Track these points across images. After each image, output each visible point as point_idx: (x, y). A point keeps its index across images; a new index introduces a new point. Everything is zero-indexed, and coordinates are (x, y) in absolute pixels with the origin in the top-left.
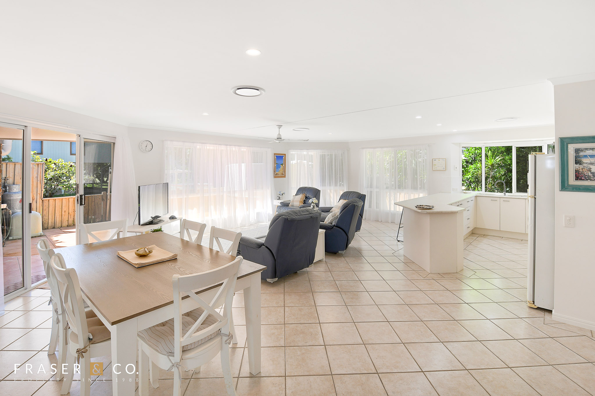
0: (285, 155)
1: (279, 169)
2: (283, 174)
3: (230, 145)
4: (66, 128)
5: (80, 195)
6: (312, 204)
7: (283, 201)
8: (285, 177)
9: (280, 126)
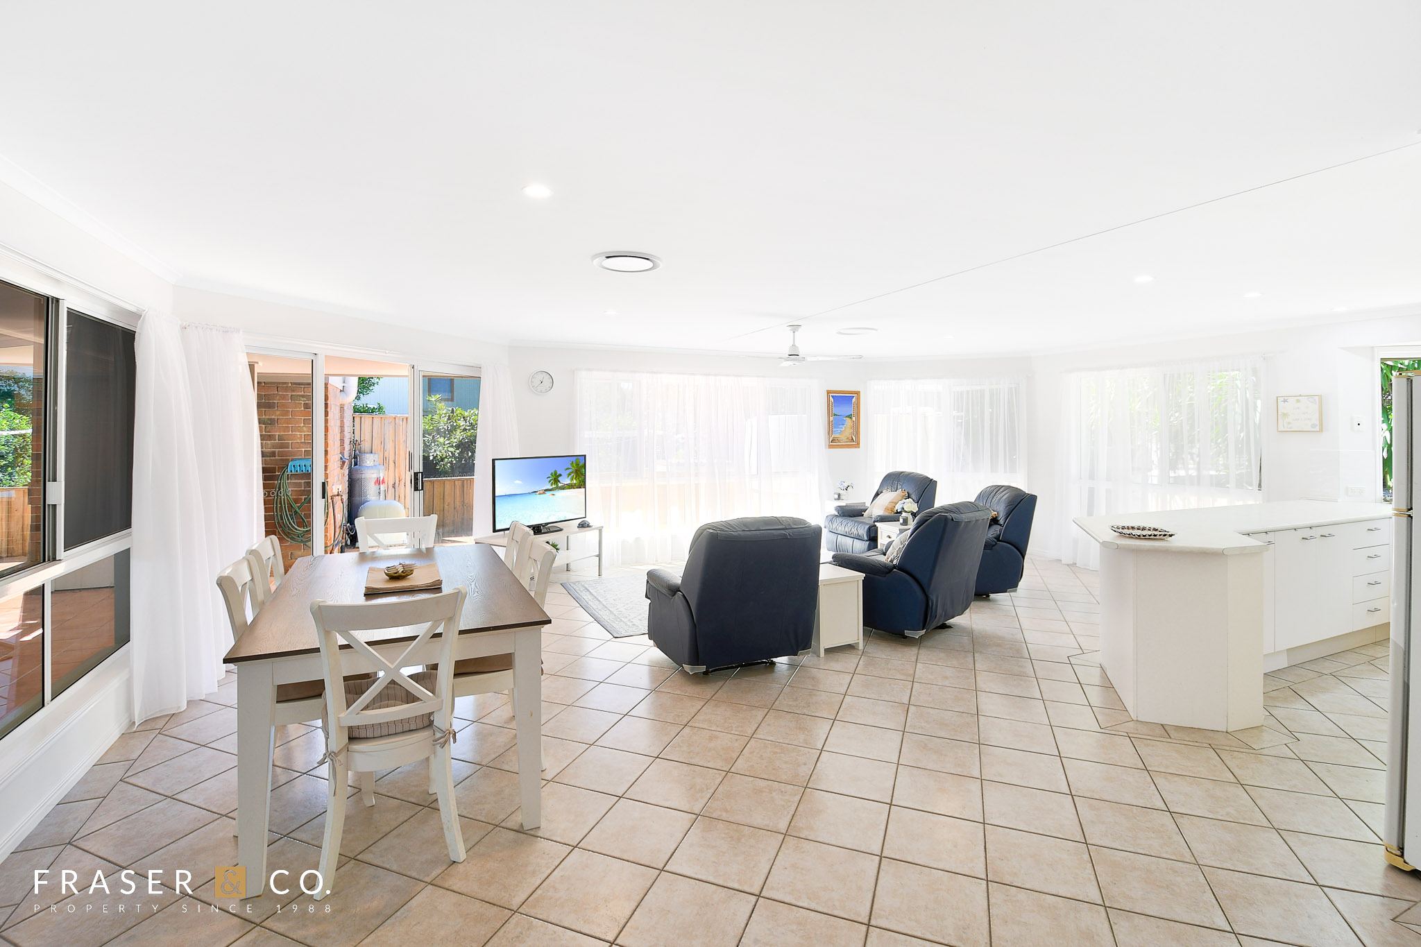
0: (858, 393)
1: (842, 428)
2: (852, 439)
3: (716, 375)
4: (385, 354)
5: (415, 473)
6: (904, 514)
7: (844, 504)
8: (858, 446)
9: (795, 328)
